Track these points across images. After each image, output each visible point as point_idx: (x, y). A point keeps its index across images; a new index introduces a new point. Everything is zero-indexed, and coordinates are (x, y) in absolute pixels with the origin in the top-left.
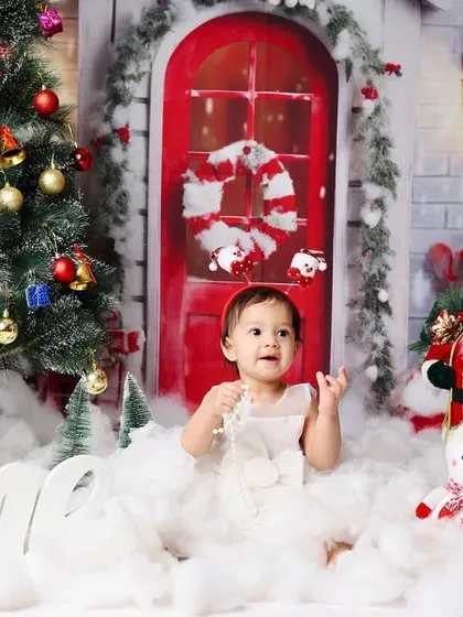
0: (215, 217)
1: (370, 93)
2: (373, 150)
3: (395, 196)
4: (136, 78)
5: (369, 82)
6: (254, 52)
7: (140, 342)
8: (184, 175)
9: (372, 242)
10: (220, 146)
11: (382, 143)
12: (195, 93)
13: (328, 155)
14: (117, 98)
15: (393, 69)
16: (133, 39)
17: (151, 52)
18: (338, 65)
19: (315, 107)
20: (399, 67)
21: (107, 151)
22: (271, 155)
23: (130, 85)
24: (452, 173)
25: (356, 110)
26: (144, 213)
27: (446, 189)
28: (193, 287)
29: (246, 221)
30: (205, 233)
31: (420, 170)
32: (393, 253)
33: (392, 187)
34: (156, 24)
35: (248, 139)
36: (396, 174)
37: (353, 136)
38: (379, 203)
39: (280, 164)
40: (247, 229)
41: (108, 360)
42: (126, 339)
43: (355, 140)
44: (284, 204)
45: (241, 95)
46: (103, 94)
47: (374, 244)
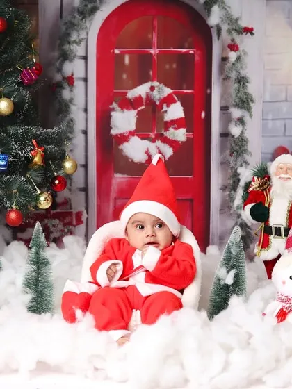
0: (132, 134)
1: (233, 47)
2: (236, 85)
3: (251, 116)
4: (78, 43)
5: (233, 40)
6: (156, 23)
7: (84, 218)
8: (111, 107)
9: (237, 147)
10: (134, 86)
11: (242, 81)
12: (117, 51)
13: (206, 90)
14: (66, 57)
15: (249, 31)
16: (75, 17)
17: (87, 24)
18: (212, 29)
19: (197, 58)
20: (252, 29)
21: (60, 92)
22: (168, 91)
23: (74, 47)
24: (288, 99)
25: (224, 59)
26: (85, 132)
27: (285, 109)
28: (118, 180)
29: (152, 135)
30: (125, 144)
31: (268, 98)
32: (251, 154)
33: (249, 109)
34: (90, 6)
35: (153, 81)
36: (252, 101)
37: (223, 77)
38: (241, 121)
39: (175, 97)
40: (153, 141)
41: (63, 231)
42: (74, 216)
43: (224, 79)
44: (178, 123)
45: (147, 52)
46: (56, 54)
47: (237, 148)
